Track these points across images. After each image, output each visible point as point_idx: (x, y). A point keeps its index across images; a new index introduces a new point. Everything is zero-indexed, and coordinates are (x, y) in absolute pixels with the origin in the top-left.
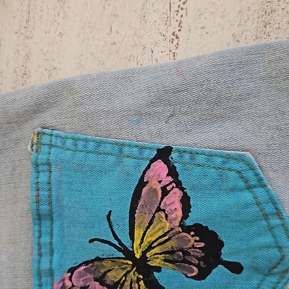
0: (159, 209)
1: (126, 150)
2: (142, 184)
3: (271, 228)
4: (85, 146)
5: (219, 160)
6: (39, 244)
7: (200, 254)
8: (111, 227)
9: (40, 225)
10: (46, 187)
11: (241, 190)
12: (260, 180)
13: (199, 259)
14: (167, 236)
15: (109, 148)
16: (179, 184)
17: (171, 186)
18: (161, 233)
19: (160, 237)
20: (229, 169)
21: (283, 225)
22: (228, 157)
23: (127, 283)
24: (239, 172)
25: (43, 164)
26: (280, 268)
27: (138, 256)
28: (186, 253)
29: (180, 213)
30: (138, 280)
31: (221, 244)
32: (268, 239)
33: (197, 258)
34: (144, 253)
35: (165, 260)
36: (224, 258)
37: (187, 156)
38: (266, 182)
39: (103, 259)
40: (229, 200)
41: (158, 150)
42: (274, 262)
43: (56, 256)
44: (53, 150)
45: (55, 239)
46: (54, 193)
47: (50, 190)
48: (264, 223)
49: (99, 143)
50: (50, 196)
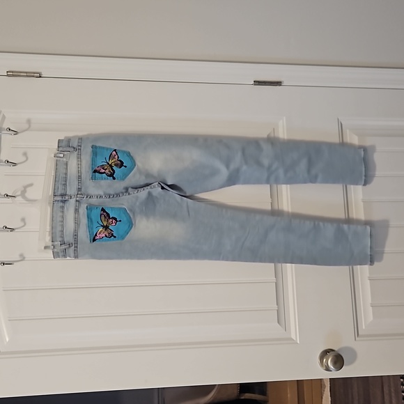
0: (114, 158)
2: (111, 154)
16: (117, 155)
28: (118, 164)
29: (117, 158)
37: (118, 151)
39: (104, 165)
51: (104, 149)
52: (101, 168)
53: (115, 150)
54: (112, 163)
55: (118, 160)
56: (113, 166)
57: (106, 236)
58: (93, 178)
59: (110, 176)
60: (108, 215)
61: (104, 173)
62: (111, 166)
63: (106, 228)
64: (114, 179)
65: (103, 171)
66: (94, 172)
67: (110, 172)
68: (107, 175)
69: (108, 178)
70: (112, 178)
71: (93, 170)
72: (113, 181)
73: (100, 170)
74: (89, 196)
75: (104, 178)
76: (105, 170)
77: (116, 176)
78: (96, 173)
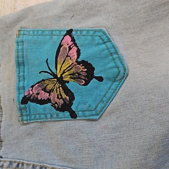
0: (67, 56)
1: (54, 33)
2: (60, 46)
3: (114, 59)
4: (37, 33)
5: (91, 33)
6: (19, 76)
7: (85, 74)
8: (48, 65)
9: (19, 68)
10: (21, 51)
11: (101, 44)
12: (109, 39)
13: (85, 77)
14: (71, 67)
15: (47, 33)
16: (76, 45)
17: (72, 46)
18: (68, 66)
19: (68, 67)
20: (96, 36)
21: (118, 57)
22: (96, 31)
23: (55, 89)
24: (100, 37)
25: (20, 42)
26: (119, 77)
27: (59, 76)
28: (79, 74)
29: (76, 57)
30: (59, 87)
31: (94, 69)
32: (112, 64)
33: (84, 76)
34: (61, 75)
35: (71, 78)
36: (95, 75)
37: (79, 32)
38: (111, 39)
39: (45, 80)
40: (96, 49)
41: (67, 31)
42: (116, 74)
43: (26, 81)
44: (25, 36)
45: (26, 73)
46: (24, 53)
47: (23, 52)
48: (111, 57)
49: (43, 31)
50: (23, 55)
51: (44, 33)
52: (40, 88)
53: (69, 32)
54: (64, 72)
55: (79, 63)
56: (68, 82)
58: (24, 118)
59: (61, 109)
61: (48, 101)
62: (61, 81)
64: (73, 115)
65: (44, 96)
66: (25, 100)
67: (62, 98)
68: (55, 107)
69: (57, 115)
70: (67, 114)
71: (22, 96)
72: (72, 122)
73: (38, 94)
74: (15, 162)
75: (49, 116)
76: (50, 92)
77: (77, 108)
78: (29, 102)
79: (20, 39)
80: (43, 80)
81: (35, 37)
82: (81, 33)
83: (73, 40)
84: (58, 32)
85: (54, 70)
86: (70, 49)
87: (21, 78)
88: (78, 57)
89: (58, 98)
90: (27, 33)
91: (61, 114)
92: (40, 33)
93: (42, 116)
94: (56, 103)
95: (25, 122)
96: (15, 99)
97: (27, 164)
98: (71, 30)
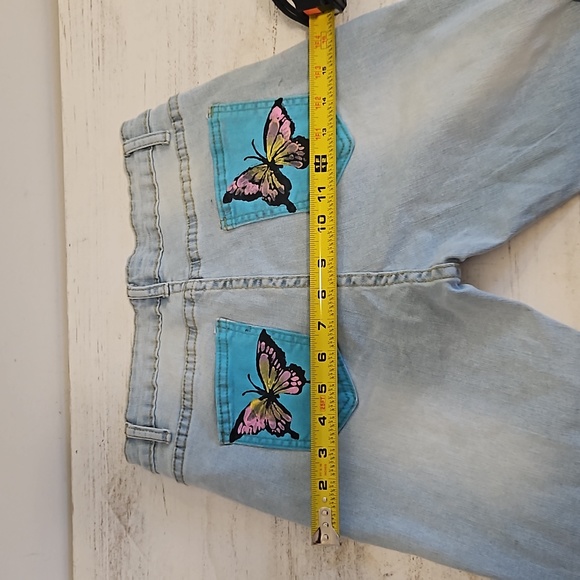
0: (279, 133)
1: (259, 105)
2: (269, 121)
4: (237, 108)
7: (303, 154)
8: (255, 148)
10: (218, 134)
13: (303, 157)
14: (284, 146)
15: (249, 106)
16: (288, 118)
17: (284, 119)
18: (280, 146)
19: (280, 148)
23: (266, 178)
25: (215, 122)
27: (270, 161)
28: (295, 155)
29: (290, 133)
30: (271, 174)
33: (301, 156)
34: (273, 158)
35: (285, 161)
37: (291, 101)
39: (252, 168)
41: (276, 101)
43: (227, 173)
44: (220, 114)
45: (226, 163)
46: (222, 136)
47: (220, 135)
49: (244, 105)
50: (220, 138)
51: (246, 107)
52: (247, 180)
53: (279, 103)
54: (276, 155)
55: (294, 140)
56: (281, 166)
57: (268, 428)
58: (228, 223)
59: (276, 202)
60: (281, 355)
61: (259, 194)
62: (273, 166)
63: (270, 398)
64: (292, 208)
65: (252, 189)
66: (228, 198)
67: (275, 188)
68: (267, 201)
69: (272, 212)
70: (283, 207)
71: (223, 193)
72: (290, 218)
73: (244, 188)
74: (221, 281)
75: (260, 214)
76: (259, 183)
77: (295, 199)
78: (233, 200)
79: (215, 118)
80: (250, 169)
81: (235, 114)
82: (293, 102)
83: (284, 112)
84: (263, 104)
85: (263, 154)
86: (281, 123)
87: (219, 170)
88: (292, 133)
89: (270, 188)
90: (223, 109)
91: (276, 209)
92: (240, 107)
93: (252, 216)
94: (269, 195)
95: (229, 228)
96: (214, 199)
97: (237, 280)
98: (281, 100)
